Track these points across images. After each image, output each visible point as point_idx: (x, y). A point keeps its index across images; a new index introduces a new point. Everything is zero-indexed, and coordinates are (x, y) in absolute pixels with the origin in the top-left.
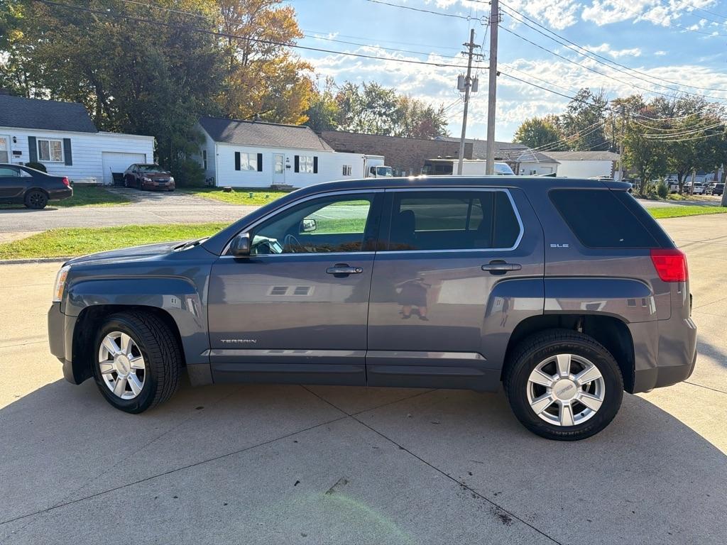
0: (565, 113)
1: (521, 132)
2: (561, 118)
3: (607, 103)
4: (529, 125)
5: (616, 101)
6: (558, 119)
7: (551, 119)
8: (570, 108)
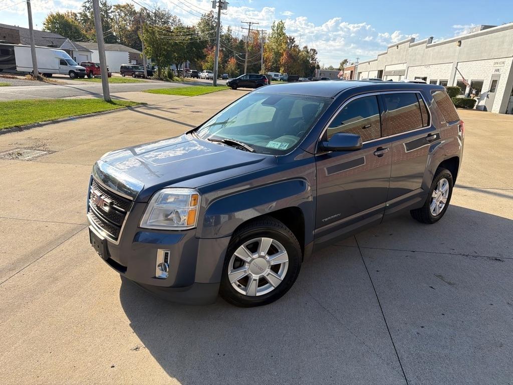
0: (81, 11)
1: (48, 22)
2: (79, 15)
3: (111, 7)
4: (54, 17)
5: (117, 6)
6: (76, 16)
7: (70, 14)
8: (84, 8)
